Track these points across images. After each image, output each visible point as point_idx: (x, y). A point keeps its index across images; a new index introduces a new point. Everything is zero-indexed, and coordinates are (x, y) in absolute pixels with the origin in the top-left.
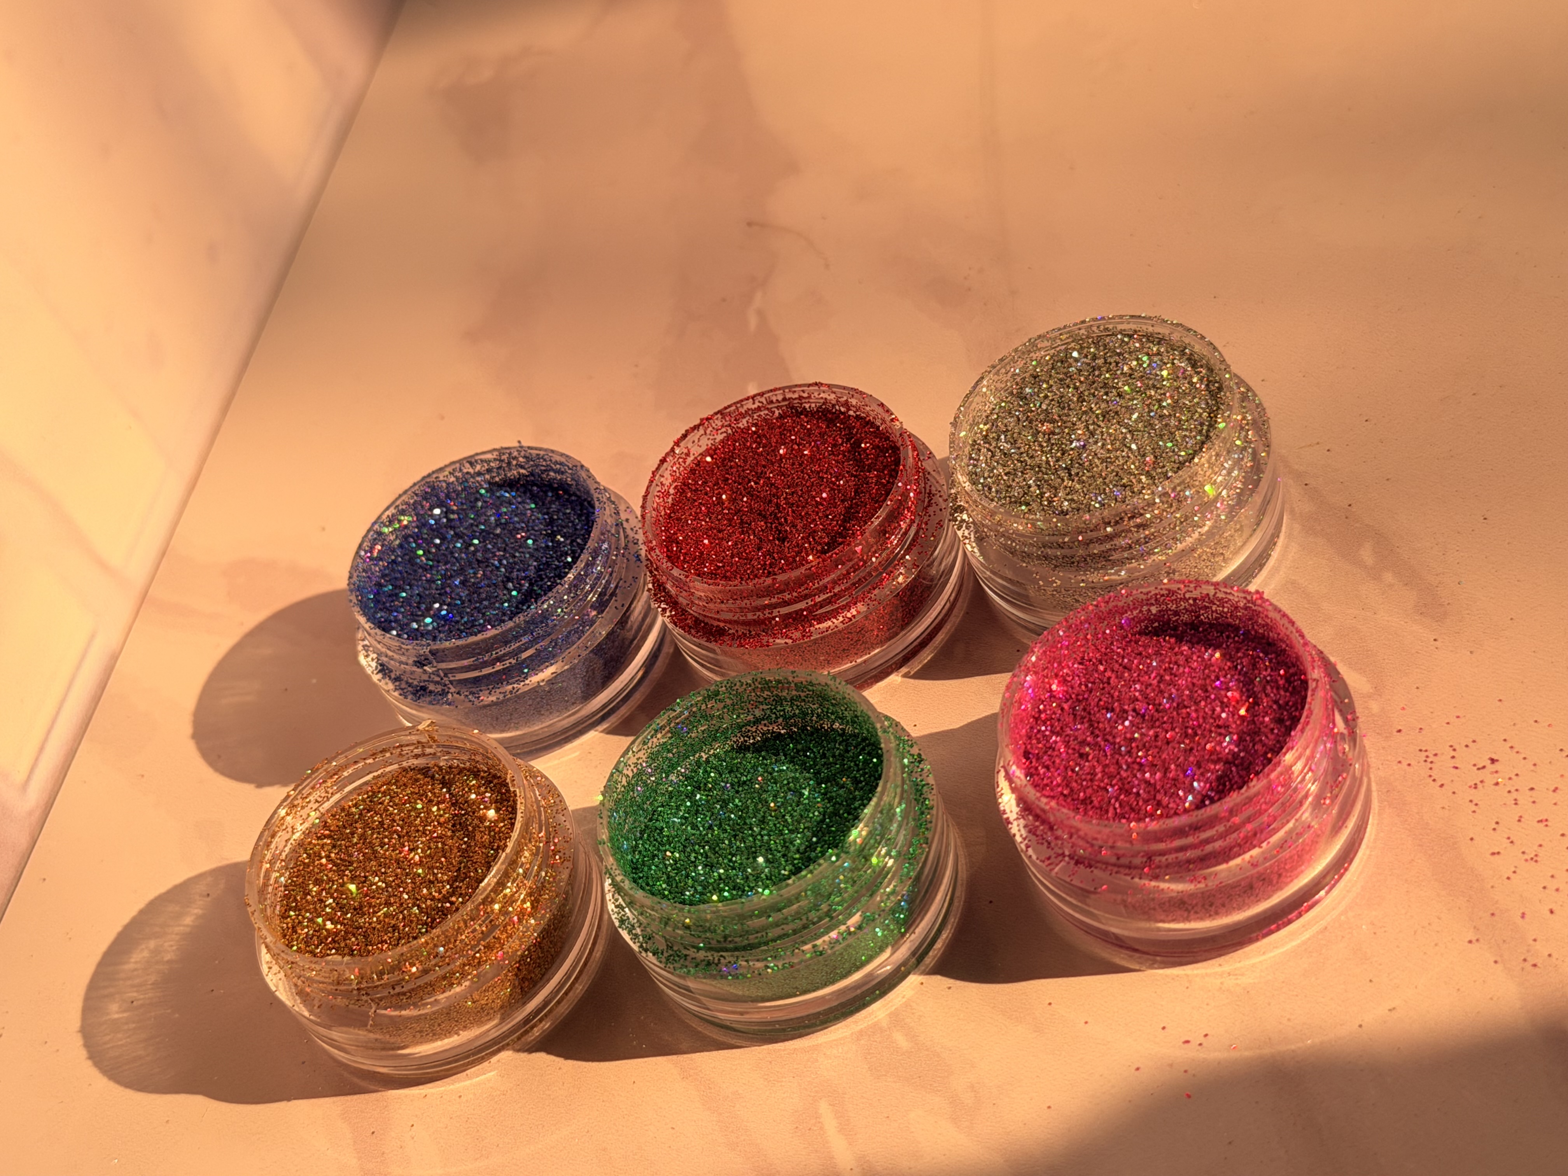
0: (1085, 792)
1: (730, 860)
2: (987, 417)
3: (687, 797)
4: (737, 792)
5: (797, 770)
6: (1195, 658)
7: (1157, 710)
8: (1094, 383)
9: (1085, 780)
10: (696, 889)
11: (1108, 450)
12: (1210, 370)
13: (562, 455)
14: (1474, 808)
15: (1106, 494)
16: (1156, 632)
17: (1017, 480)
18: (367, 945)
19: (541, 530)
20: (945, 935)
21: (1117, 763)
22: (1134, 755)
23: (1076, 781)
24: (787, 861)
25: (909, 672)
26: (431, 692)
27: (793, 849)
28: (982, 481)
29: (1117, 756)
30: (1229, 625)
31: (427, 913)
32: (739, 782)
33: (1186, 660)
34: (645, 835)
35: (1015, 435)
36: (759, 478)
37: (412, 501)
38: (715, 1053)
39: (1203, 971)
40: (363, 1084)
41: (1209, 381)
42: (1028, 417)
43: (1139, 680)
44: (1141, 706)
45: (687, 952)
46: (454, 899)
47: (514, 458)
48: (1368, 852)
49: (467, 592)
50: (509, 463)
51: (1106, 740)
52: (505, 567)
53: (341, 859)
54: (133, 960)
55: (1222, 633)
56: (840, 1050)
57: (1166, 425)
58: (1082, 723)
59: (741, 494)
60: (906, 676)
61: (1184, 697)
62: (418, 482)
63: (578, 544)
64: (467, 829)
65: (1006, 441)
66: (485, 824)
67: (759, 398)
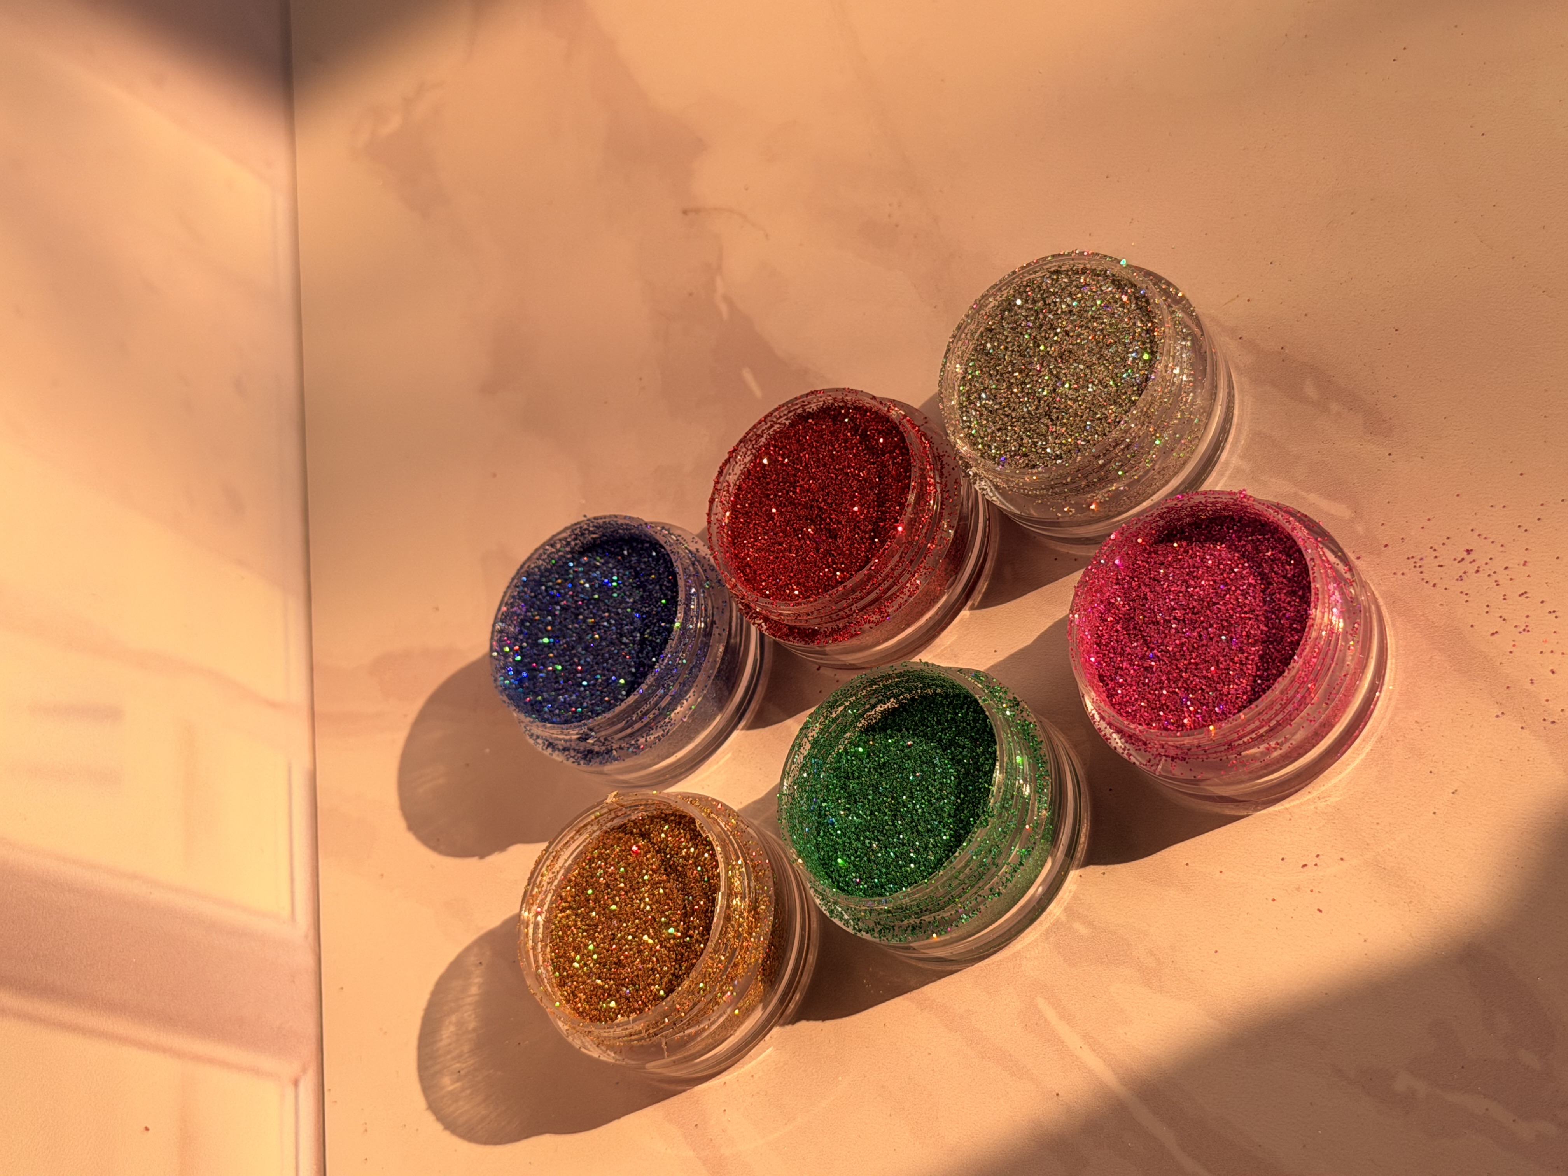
0: (1160, 701)
1: (899, 838)
2: (964, 378)
3: (842, 789)
4: (881, 774)
5: (921, 741)
6: (1208, 557)
7: (1193, 613)
8: (1041, 325)
9: (1156, 690)
10: (881, 871)
11: (1076, 389)
12: (1133, 285)
13: (625, 517)
14: (1466, 598)
15: (1087, 431)
16: (1170, 538)
17: (1009, 434)
18: (637, 991)
19: (631, 584)
20: (1085, 830)
21: (1177, 668)
22: (1188, 658)
23: (1150, 693)
24: (944, 827)
25: (973, 604)
26: (598, 753)
27: (945, 815)
28: (980, 440)
29: (1175, 662)
30: (1226, 517)
31: (674, 951)
32: (879, 764)
33: (1202, 561)
34: (822, 834)
35: (993, 391)
36: (795, 488)
37: (516, 594)
38: (939, 982)
39: (1298, 802)
40: (672, 1087)
41: (1137, 298)
42: (998, 371)
43: (1170, 591)
44: (1178, 613)
45: (892, 924)
46: (691, 932)
47: (585, 530)
48: (1394, 661)
49: (592, 657)
50: (583, 534)
51: (1162, 651)
52: (614, 625)
53: (588, 925)
54: (444, 1036)
55: (1222, 526)
56: (1037, 951)
57: (1117, 351)
58: (1137, 641)
59: (785, 506)
60: (972, 608)
61: (1212, 595)
62: (515, 576)
63: (667, 587)
64: (678, 870)
65: (988, 399)
66: (691, 862)
67: (769, 418)
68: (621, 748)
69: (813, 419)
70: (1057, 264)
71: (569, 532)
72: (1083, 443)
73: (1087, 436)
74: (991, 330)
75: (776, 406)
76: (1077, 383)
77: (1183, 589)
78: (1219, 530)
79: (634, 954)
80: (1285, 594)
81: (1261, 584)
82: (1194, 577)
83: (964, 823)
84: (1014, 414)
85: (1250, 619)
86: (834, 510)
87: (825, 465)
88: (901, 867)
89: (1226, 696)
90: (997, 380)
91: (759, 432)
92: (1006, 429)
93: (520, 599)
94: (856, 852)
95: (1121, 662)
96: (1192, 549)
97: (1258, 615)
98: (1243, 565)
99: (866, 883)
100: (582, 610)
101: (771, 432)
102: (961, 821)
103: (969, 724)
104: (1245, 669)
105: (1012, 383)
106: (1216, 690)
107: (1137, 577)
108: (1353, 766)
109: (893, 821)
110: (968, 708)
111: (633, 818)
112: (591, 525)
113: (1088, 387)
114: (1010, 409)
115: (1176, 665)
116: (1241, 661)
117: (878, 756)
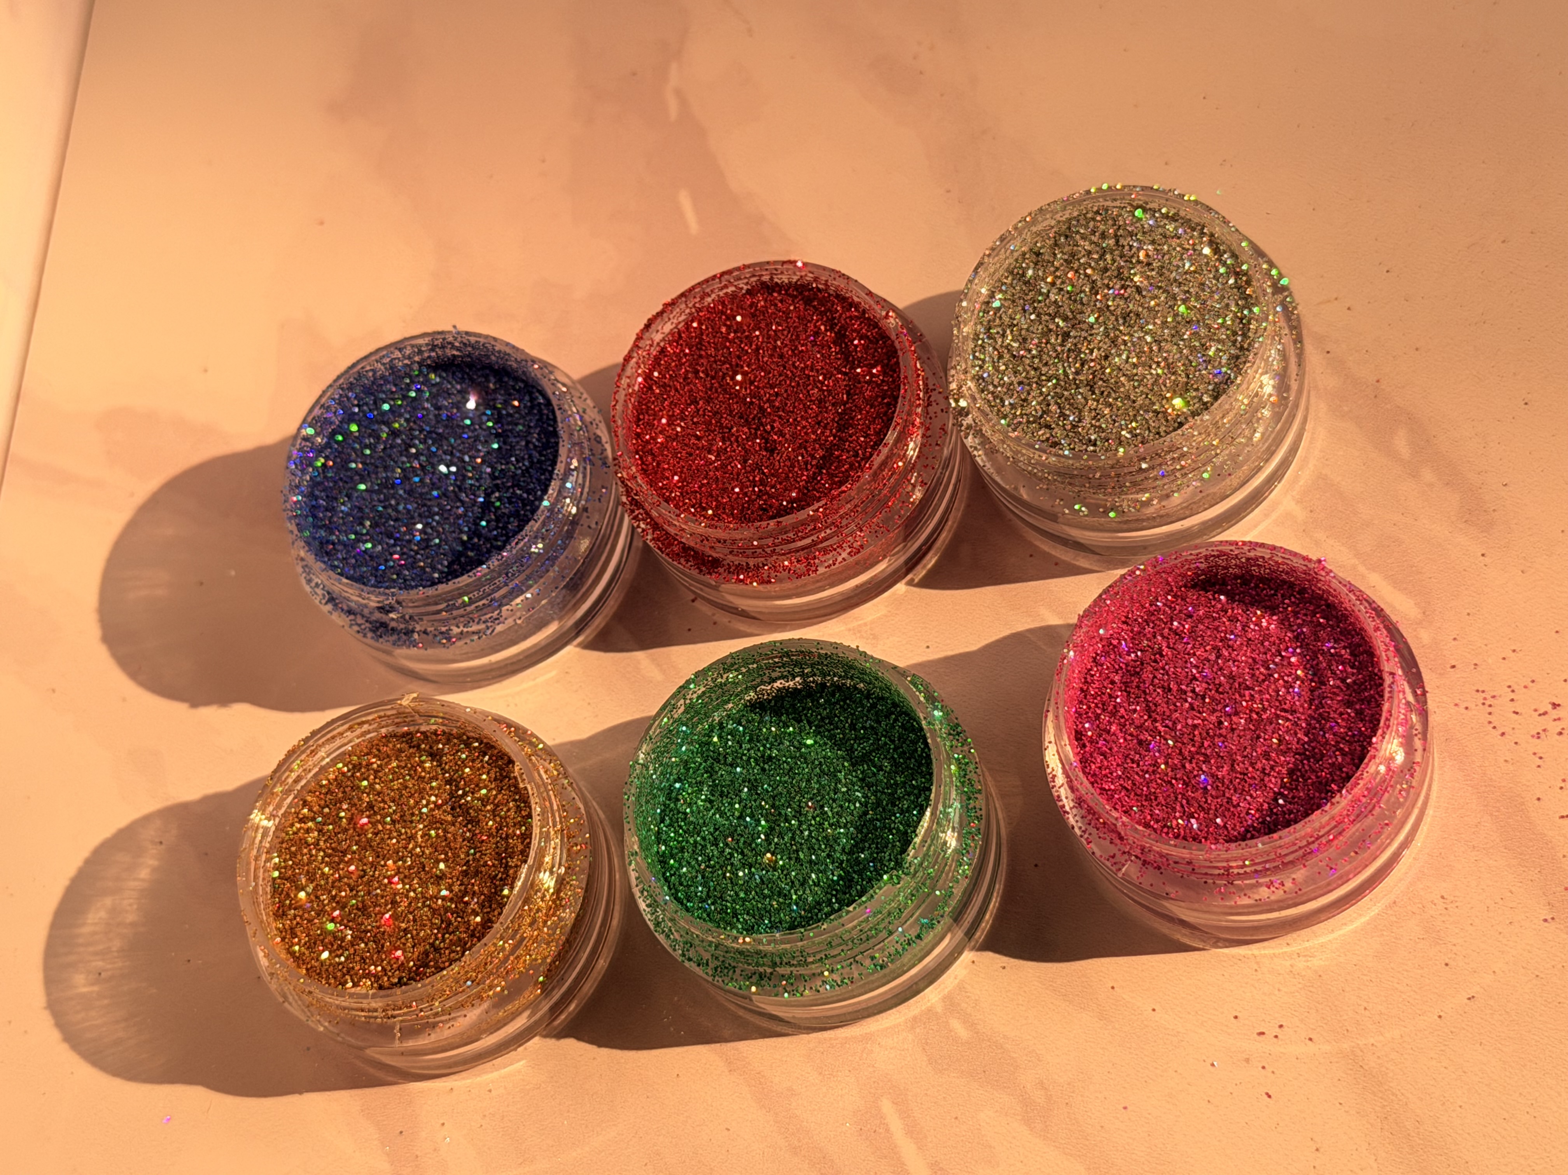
6: (1251, 625)
11: (1134, 364)
12: (1235, 256)
14: (1539, 762)
15: (1137, 422)
16: (1204, 587)
17: (1032, 393)
20: (994, 905)
22: (1198, 745)
24: (833, 863)
27: (838, 848)
29: (1179, 745)
33: (1243, 628)
35: (1023, 332)
37: (337, 397)
41: (1236, 274)
42: (1035, 308)
44: (1199, 686)
45: (736, 966)
47: (450, 343)
50: (443, 347)
51: (1167, 726)
55: (1277, 591)
56: (896, 1040)
58: (1137, 704)
60: (910, 583)
61: (1246, 676)
62: (342, 374)
63: (535, 447)
64: (469, 814)
65: (1014, 339)
66: (489, 808)
67: (726, 277)
68: (425, 632)
69: (780, 293)
70: (1145, 198)
71: (426, 340)
72: (1128, 436)
73: (1135, 429)
74: (1038, 254)
75: (739, 264)
76: (1139, 358)
77: (1213, 657)
78: (1272, 595)
79: (386, 905)
81: (1312, 680)
82: (1229, 646)
83: (861, 866)
84: (1044, 370)
85: (1288, 720)
86: (780, 417)
87: (781, 356)
88: (765, 897)
89: (1234, 807)
90: (1032, 320)
91: (708, 290)
92: (1030, 385)
93: (339, 404)
94: (709, 860)
95: (1110, 723)
96: (1233, 609)
97: (1298, 718)
98: (1295, 650)
99: (713, 904)
100: (417, 442)
101: (721, 294)
102: (858, 862)
103: (893, 741)
104: (1266, 779)
105: (1050, 330)
106: (1224, 795)
107: (1153, 622)
109: (767, 835)
110: (896, 720)
111: (423, 728)
112: (459, 339)
113: (1150, 367)
114: (1041, 360)
115: (1180, 750)
116: (1264, 769)
117: (764, 746)
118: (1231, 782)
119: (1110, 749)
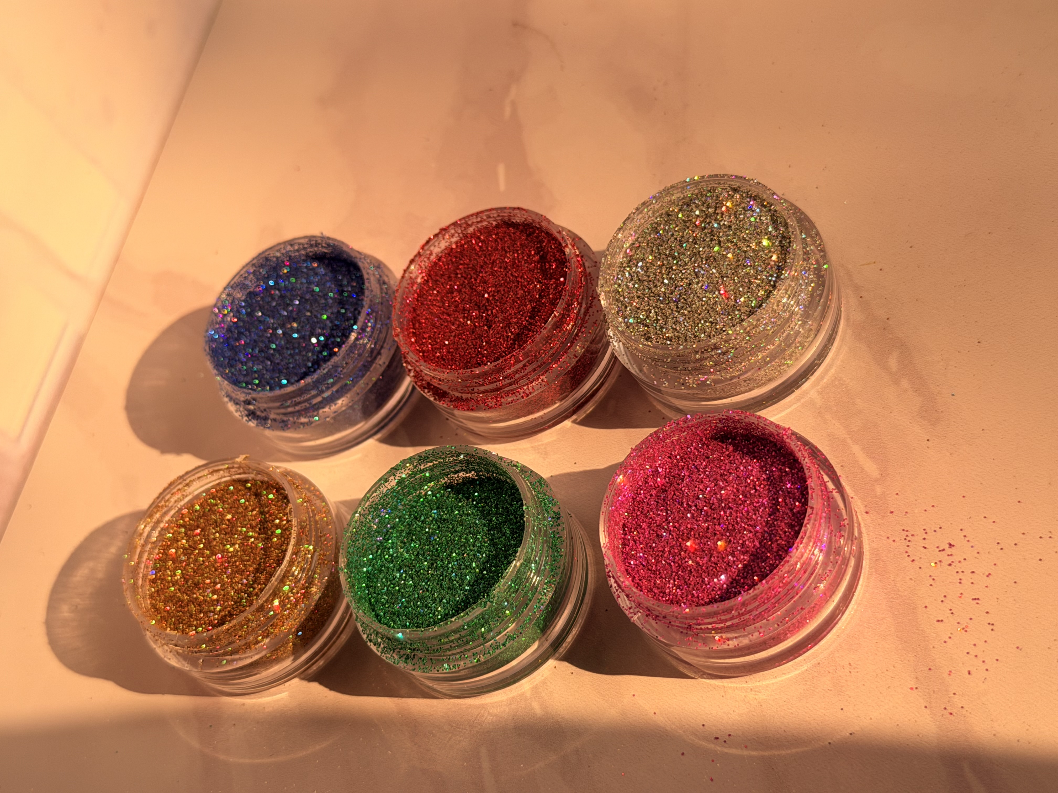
2: (633, 244)
9: (658, 556)
11: (705, 290)
14: (931, 582)
16: (722, 440)
17: (644, 304)
20: (575, 632)
24: (461, 590)
25: (576, 419)
30: (771, 442)
35: (648, 265)
42: (659, 250)
47: (319, 244)
48: (855, 607)
50: (317, 246)
51: (675, 527)
54: (79, 574)
58: (661, 510)
59: (465, 287)
62: (256, 257)
65: (642, 268)
67: (481, 215)
68: (275, 420)
69: (514, 228)
70: (738, 184)
71: (307, 240)
72: (691, 336)
74: (669, 215)
75: (489, 207)
76: (708, 286)
78: (762, 449)
80: (786, 524)
81: (771, 508)
82: (724, 479)
83: (476, 595)
87: (505, 268)
90: (655, 257)
91: (470, 222)
92: (643, 298)
93: (254, 275)
94: (394, 579)
95: (644, 522)
96: (734, 455)
97: (757, 532)
98: (765, 486)
101: (479, 225)
102: (475, 592)
105: (664, 265)
106: (701, 577)
107: (685, 459)
108: (787, 676)
111: (254, 478)
112: (324, 241)
115: (680, 544)
116: (729, 562)
118: (707, 568)
119: (639, 538)
